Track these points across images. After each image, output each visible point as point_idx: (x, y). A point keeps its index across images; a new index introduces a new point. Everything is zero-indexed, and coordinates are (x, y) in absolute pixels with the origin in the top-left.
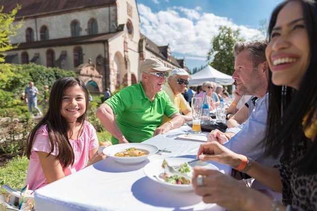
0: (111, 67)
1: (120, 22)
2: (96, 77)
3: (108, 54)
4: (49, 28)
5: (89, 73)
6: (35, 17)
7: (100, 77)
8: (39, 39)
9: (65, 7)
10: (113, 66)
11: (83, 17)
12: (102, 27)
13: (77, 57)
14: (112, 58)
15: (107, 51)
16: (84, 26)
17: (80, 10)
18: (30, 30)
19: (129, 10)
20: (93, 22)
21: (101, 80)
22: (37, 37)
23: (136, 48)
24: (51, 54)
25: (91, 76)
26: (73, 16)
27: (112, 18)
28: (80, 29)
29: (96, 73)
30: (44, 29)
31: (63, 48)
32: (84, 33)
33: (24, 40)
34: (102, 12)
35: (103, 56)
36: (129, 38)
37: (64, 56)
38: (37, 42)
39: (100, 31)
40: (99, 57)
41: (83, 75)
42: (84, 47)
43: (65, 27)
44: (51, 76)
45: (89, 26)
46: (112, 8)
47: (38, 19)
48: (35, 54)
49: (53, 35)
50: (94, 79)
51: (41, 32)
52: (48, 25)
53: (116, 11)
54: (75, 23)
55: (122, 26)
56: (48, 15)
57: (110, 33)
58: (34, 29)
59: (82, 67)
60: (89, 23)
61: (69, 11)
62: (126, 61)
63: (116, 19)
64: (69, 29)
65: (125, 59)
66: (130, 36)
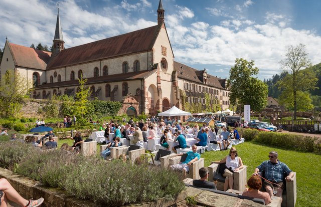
0: (146, 96)
1: (155, 62)
2: (134, 104)
3: (144, 87)
4: (109, 67)
5: (130, 102)
6: (100, 60)
7: (138, 104)
8: (102, 75)
9: (119, 52)
10: (147, 95)
11: (130, 59)
12: (143, 66)
13: (124, 89)
14: (147, 90)
15: (143, 86)
16: (131, 65)
17: (128, 55)
18: (96, 69)
19: (164, 51)
20: (137, 63)
21: (138, 105)
22: (101, 73)
23: (169, 78)
24: (108, 87)
25: (131, 104)
26: (124, 59)
27: (150, 60)
28: (129, 68)
29: (135, 101)
30: (106, 68)
31: (116, 84)
32: (131, 70)
33: (92, 75)
34: (143, 55)
35: (141, 89)
36: (163, 71)
37: (116, 88)
38: (101, 77)
39: (141, 69)
40: (138, 90)
41: (125, 104)
42: (128, 82)
43: (119, 66)
44: (105, 106)
45: (134, 65)
46: (149, 53)
47: (102, 61)
48: (99, 87)
49: (111, 72)
50: (133, 105)
51: (103, 70)
52: (108, 65)
53: (152, 54)
54: (125, 64)
55: (157, 65)
56: (109, 58)
57: (147, 70)
58: (99, 68)
59: (125, 98)
60: (134, 63)
61: (122, 56)
62: (159, 90)
63: (152, 60)
64: (121, 68)
65: (158, 89)
66: (164, 70)
